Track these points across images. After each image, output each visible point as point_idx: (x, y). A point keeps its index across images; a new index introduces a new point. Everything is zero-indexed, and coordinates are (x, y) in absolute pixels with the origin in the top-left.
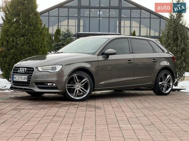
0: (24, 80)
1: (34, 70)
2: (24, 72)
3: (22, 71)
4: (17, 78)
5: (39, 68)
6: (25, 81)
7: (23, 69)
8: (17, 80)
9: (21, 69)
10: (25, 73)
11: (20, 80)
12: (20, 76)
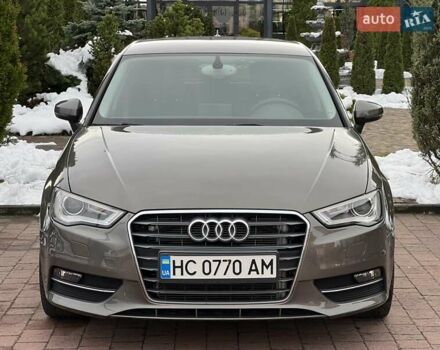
0: (254, 275)
8: (200, 276)
9: (212, 224)
11: (220, 275)
12: (222, 258)
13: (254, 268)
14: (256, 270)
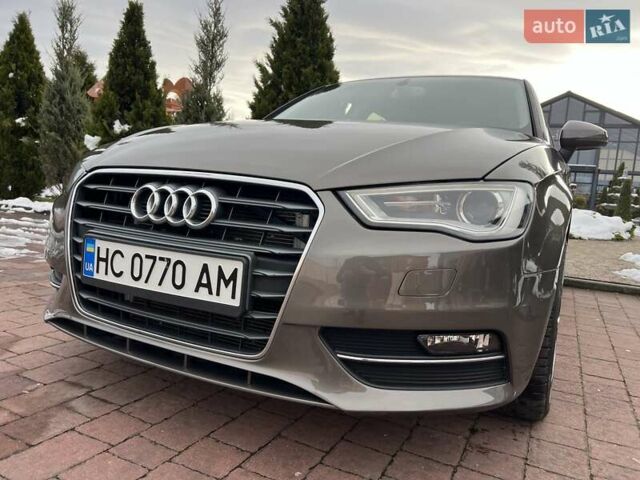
0: (203, 295)
1: (314, 215)
2: (197, 217)
3: (178, 214)
4: (122, 264)
5: (358, 199)
6: (213, 299)
7: (182, 196)
8: (126, 281)
9: (164, 194)
10: (211, 233)
11: (152, 286)
12: (158, 253)
13: (204, 281)
14: (208, 286)
